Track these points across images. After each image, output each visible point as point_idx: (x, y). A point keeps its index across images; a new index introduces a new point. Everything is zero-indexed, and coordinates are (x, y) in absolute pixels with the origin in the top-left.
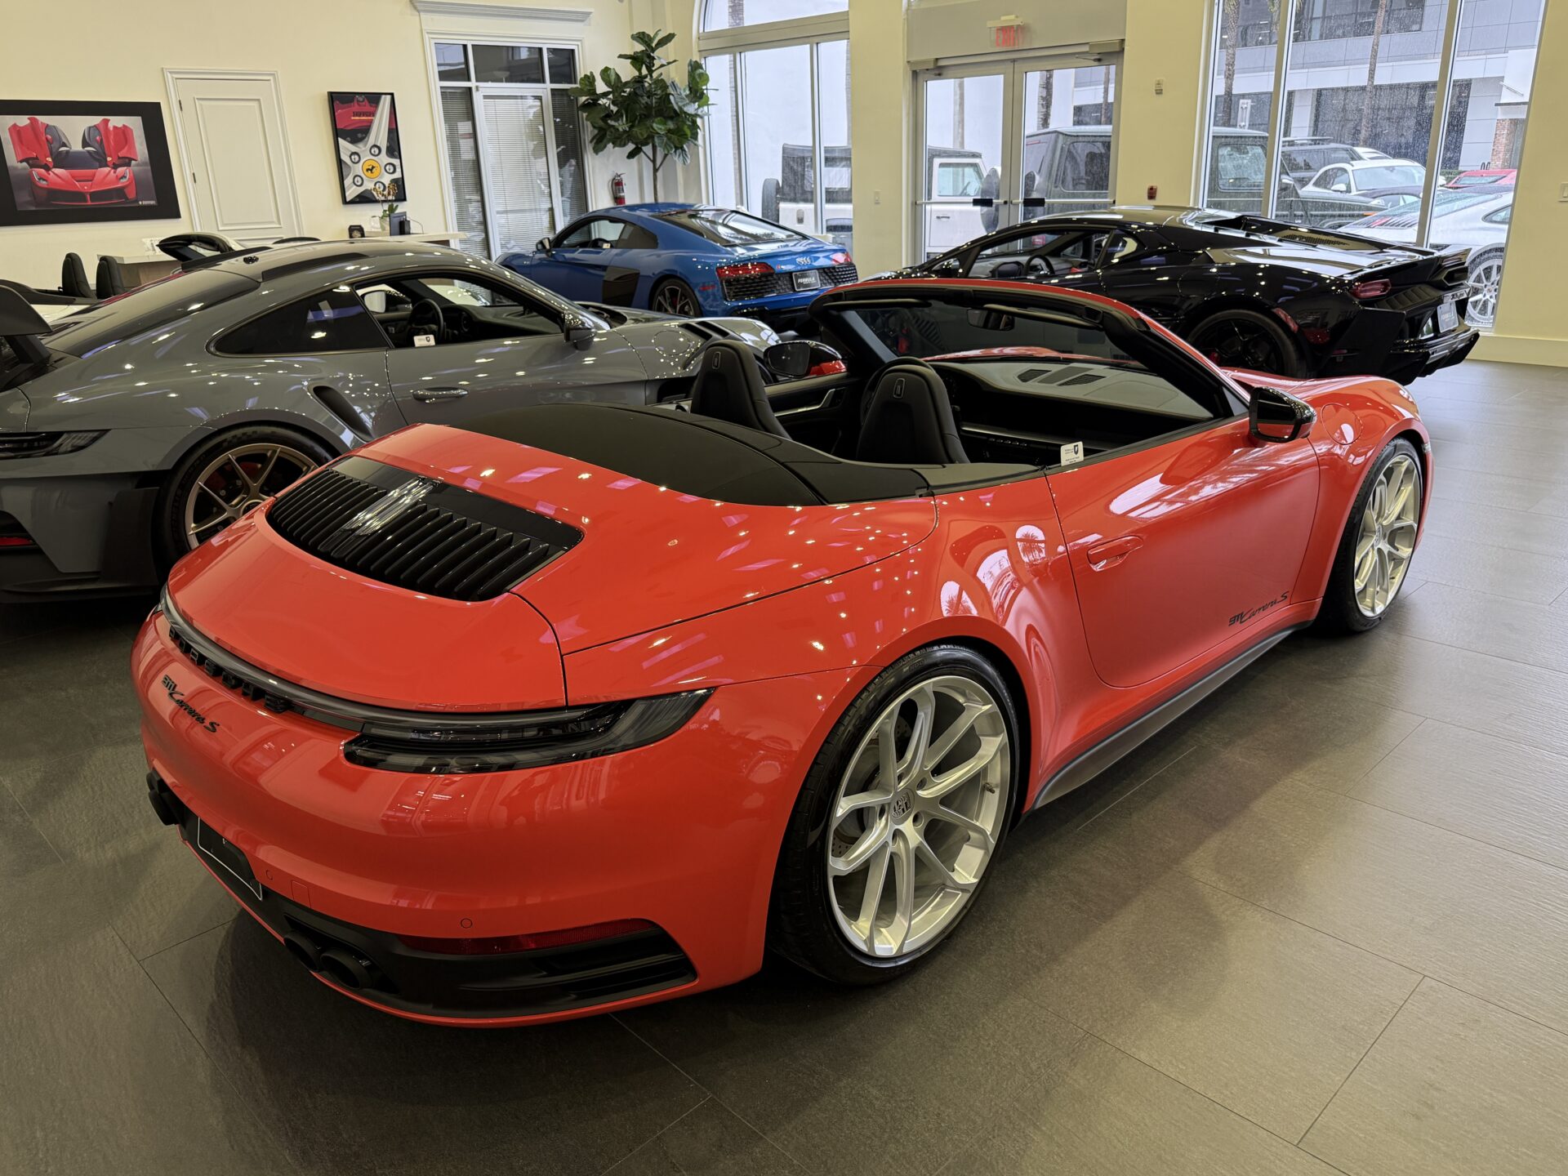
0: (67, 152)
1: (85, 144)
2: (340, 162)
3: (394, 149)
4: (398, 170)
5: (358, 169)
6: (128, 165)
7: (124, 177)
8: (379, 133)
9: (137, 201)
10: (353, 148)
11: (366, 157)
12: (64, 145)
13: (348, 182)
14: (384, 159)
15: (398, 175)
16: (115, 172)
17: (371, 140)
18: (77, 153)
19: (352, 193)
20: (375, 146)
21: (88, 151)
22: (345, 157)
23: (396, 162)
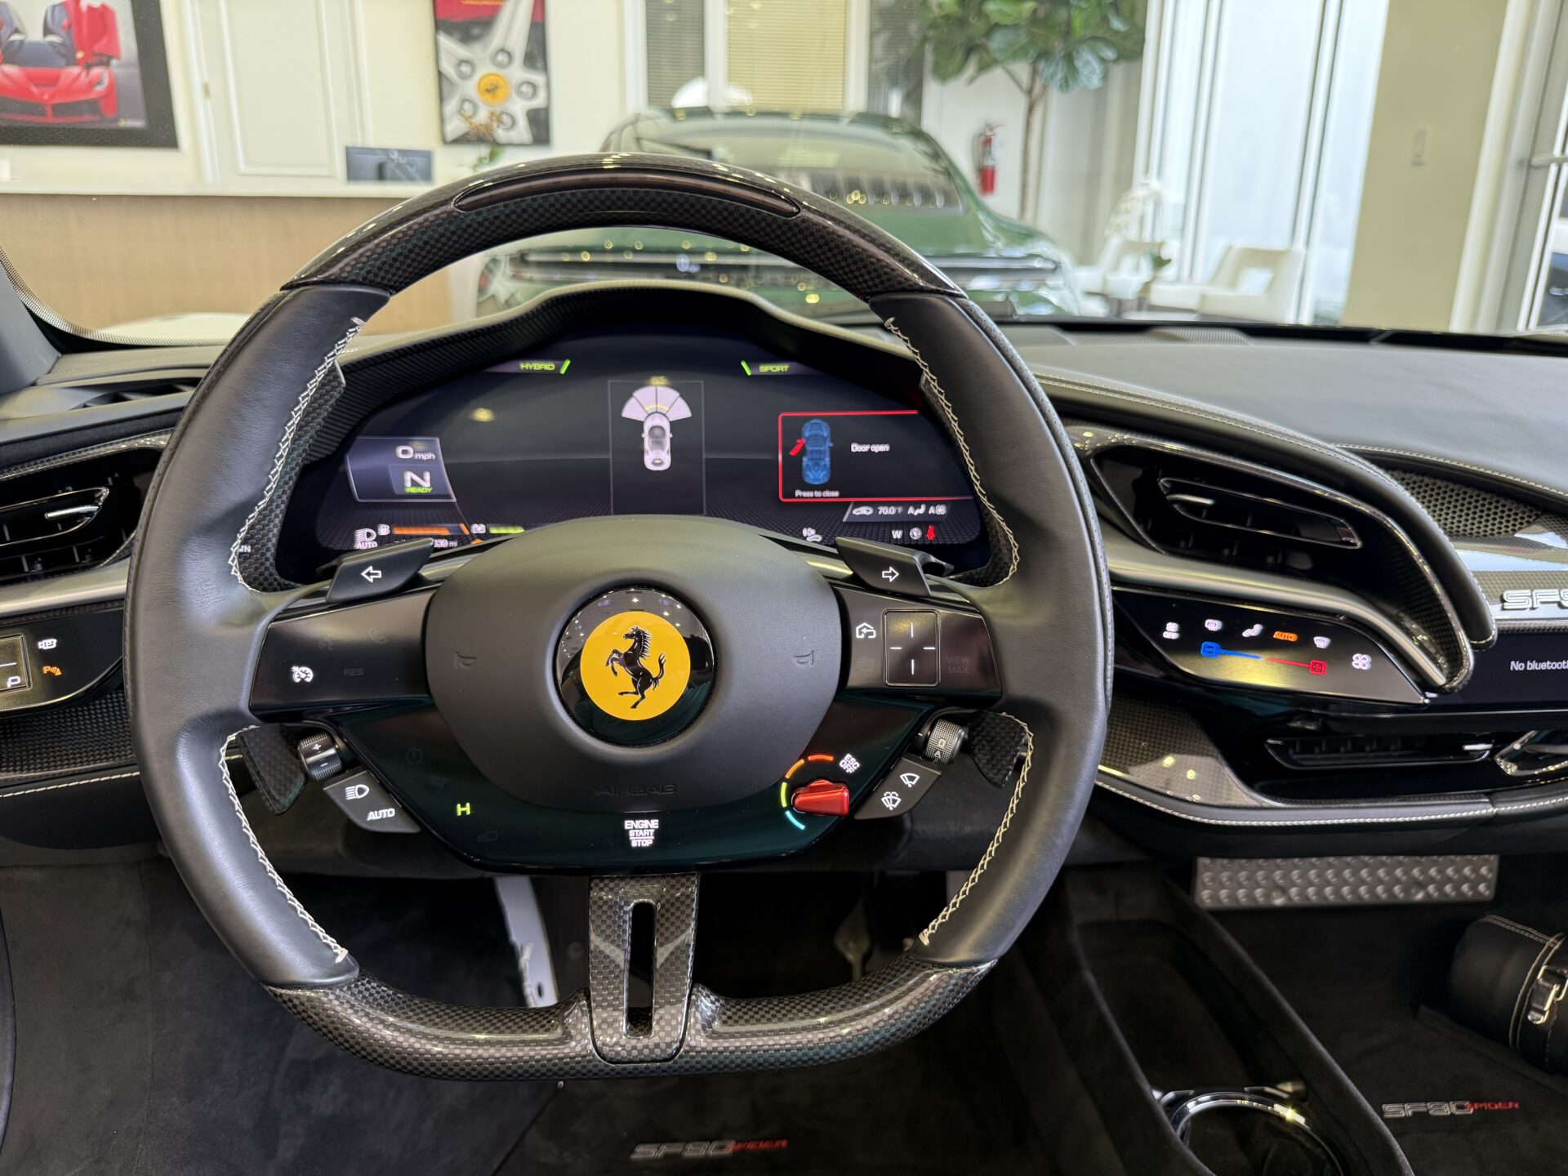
0: (21, 42)
1: (47, 31)
2: (440, 74)
3: (537, 54)
4: (542, 94)
5: (470, 88)
6: (107, 64)
7: (99, 83)
8: (512, 28)
9: (116, 120)
10: (461, 51)
11: (485, 69)
12: (17, 31)
13: (451, 107)
14: (517, 72)
15: (539, 102)
16: (88, 74)
17: (497, 37)
18: (36, 45)
19: (455, 127)
20: (502, 50)
21: (52, 44)
22: (448, 68)
23: (538, 78)
